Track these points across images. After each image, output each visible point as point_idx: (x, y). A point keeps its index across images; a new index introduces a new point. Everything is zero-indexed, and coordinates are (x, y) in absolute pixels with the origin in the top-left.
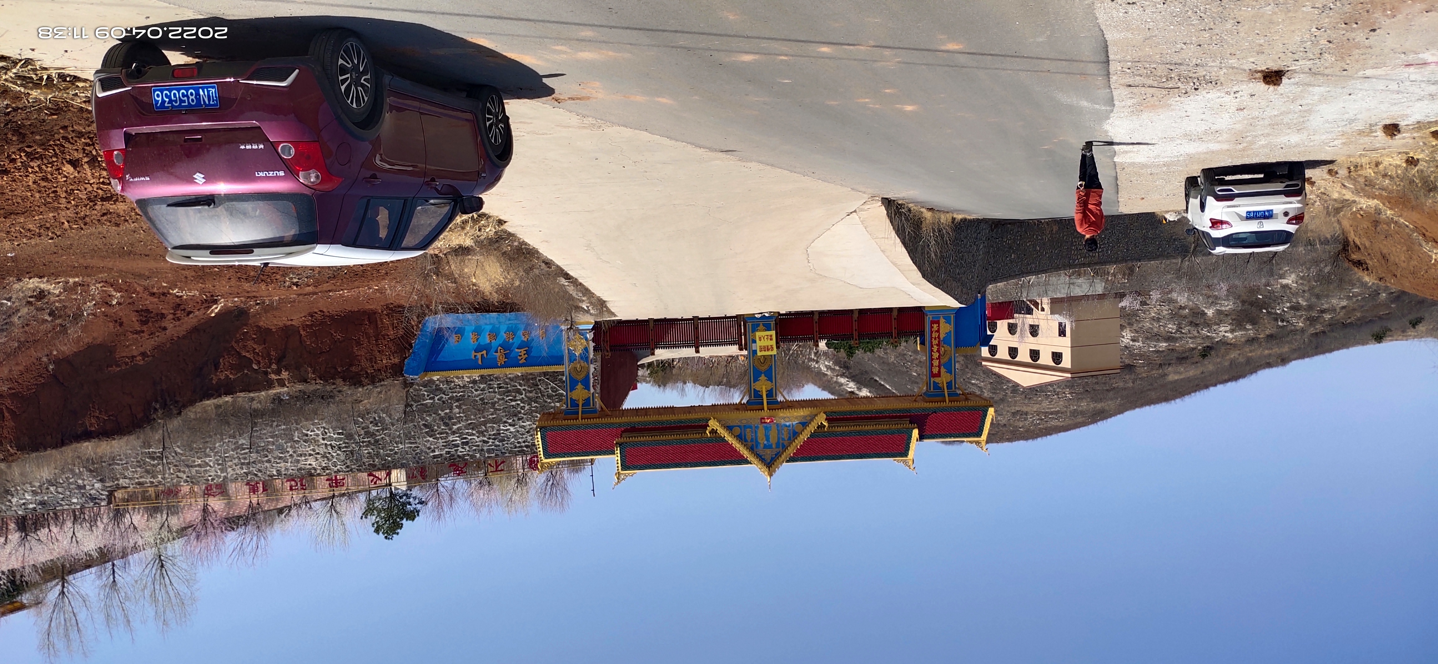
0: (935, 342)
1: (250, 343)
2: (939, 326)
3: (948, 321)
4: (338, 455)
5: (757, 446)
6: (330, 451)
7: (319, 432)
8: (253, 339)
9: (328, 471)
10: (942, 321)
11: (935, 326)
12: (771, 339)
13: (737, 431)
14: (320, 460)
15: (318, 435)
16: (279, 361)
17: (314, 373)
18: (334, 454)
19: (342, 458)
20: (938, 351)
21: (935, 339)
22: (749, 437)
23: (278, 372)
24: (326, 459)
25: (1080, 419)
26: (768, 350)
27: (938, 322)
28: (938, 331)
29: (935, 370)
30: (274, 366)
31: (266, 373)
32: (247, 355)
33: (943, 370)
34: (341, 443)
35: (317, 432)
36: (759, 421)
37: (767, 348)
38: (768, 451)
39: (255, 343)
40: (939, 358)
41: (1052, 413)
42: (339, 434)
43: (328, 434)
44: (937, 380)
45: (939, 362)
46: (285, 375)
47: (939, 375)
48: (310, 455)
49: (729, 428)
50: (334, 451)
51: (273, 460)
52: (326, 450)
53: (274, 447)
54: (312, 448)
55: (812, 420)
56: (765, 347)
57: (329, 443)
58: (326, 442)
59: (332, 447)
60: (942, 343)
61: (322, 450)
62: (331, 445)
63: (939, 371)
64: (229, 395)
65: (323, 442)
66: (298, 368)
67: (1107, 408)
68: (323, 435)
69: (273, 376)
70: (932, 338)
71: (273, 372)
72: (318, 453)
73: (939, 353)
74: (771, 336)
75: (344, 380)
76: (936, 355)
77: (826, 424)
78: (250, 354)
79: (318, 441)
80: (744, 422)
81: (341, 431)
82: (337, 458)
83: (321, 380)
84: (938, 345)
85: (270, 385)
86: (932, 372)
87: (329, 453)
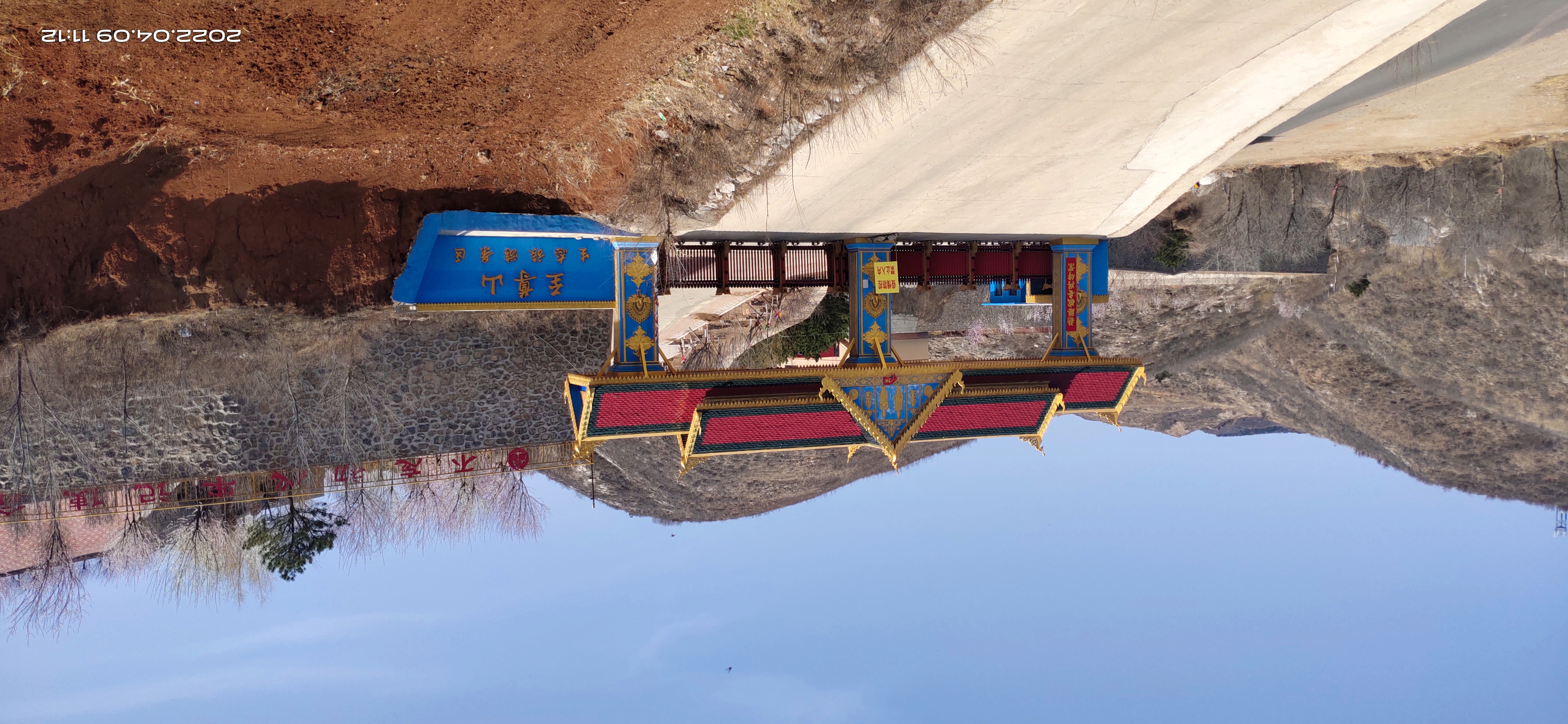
0: (1071, 286)
1: (162, 228)
2: (1075, 266)
3: (1084, 261)
4: (230, 443)
5: (878, 414)
6: (217, 435)
7: (200, 407)
8: (168, 221)
9: (210, 470)
10: (1079, 259)
11: (1071, 265)
12: (893, 273)
13: (855, 394)
14: (199, 452)
15: (197, 412)
16: (204, 263)
17: (254, 289)
18: (224, 442)
19: (237, 447)
20: (1074, 297)
21: (1071, 281)
22: (868, 404)
23: (199, 282)
24: (208, 450)
25: (813, 490)
26: (889, 286)
27: (1073, 261)
28: (1074, 272)
29: (1071, 322)
30: (194, 272)
31: (179, 284)
32: (154, 247)
33: (1078, 322)
34: (237, 423)
35: (196, 406)
36: (882, 381)
37: (888, 285)
38: (891, 423)
39: (170, 227)
40: (1074, 307)
41: (788, 483)
42: (233, 409)
43: (215, 410)
44: (1073, 334)
45: (1075, 311)
46: (210, 287)
47: (1073, 328)
48: (185, 443)
49: (846, 390)
50: (224, 437)
51: (117, 452)
52: (209, 436)
53: (120, 431)
54: (187, 432)
55: (944, 382)
56: (885, 282)
57: (216, 424)
58: (210, 422)
59: (221, 430)
60: (1078, 289)
61: (204, 435)
62: (218, 427)
63: (1075, 323)
64: (116, 315)
65: (205, 422)
66: (231, 279)
67: (842, 476)
68: (206, 411)
69: (191, 290)
70: (1067, 280)
71: (192, 282)
72: (196, 441)
73: (1075, 300)
74: (893, 268)
75: (298, 306)
76: (1071, 303)
77: (961, 385)
78: (160, 247)
79: (197, 420)
80: (864, 382)
81: (236, 405)
82: (227, 449)
83: (266, 300)
84: (1074, 290)
85: (182, 304)
86: (1067, 324)
87: (215, 440)
